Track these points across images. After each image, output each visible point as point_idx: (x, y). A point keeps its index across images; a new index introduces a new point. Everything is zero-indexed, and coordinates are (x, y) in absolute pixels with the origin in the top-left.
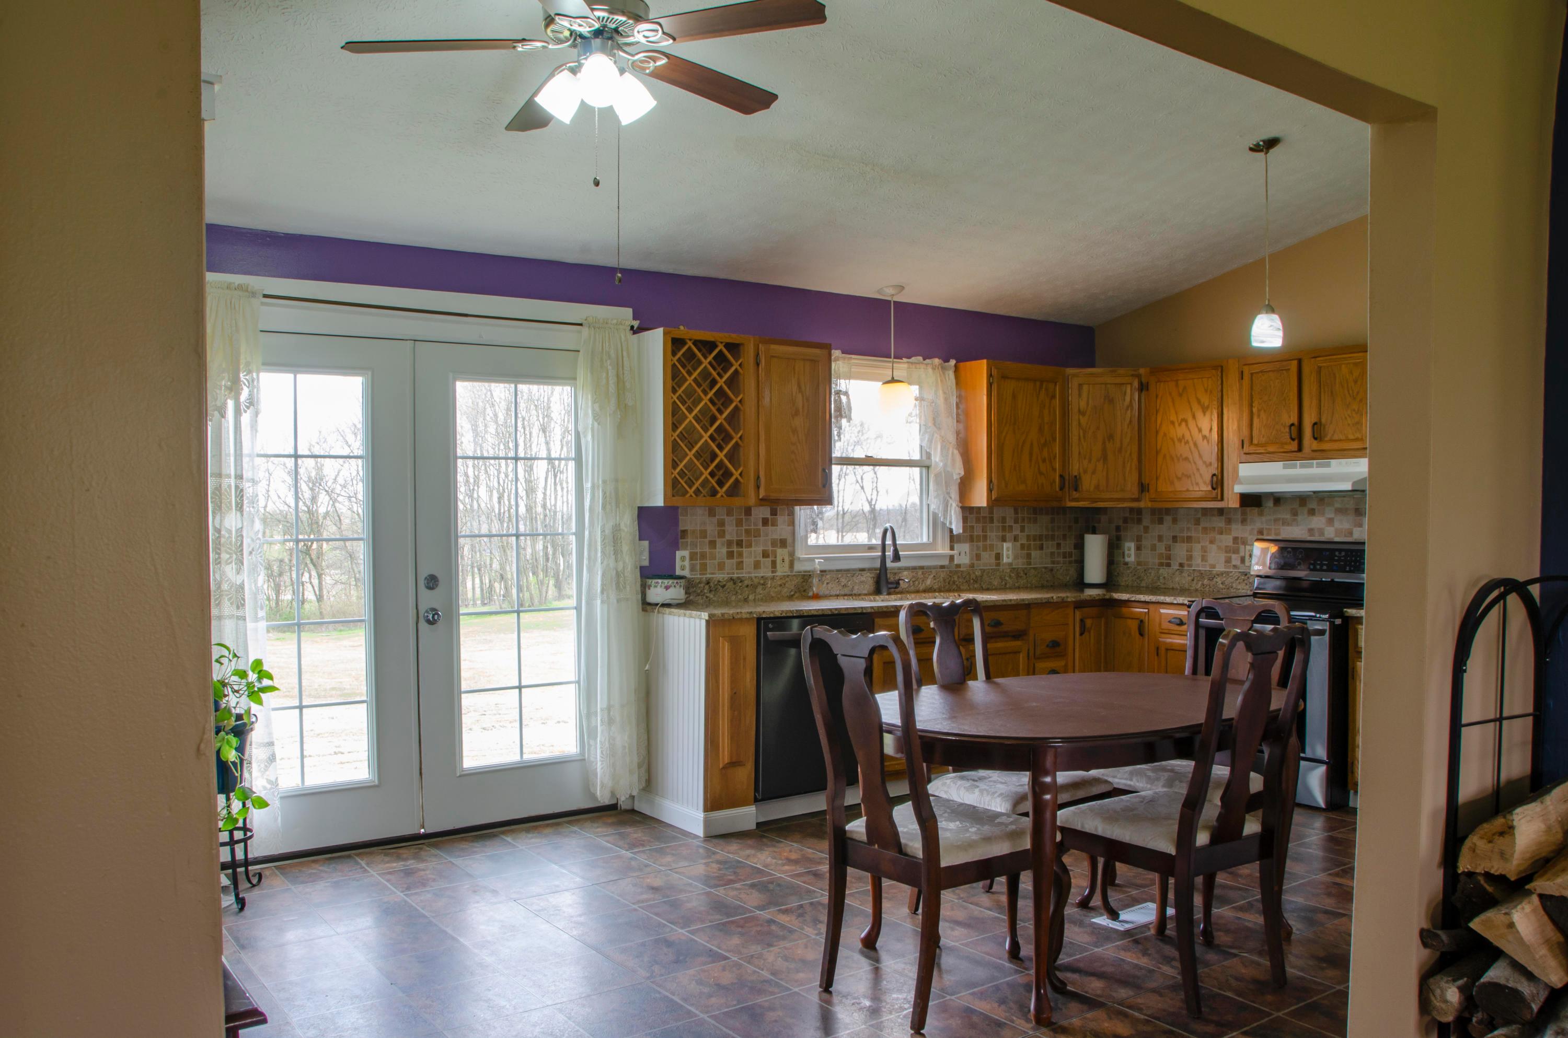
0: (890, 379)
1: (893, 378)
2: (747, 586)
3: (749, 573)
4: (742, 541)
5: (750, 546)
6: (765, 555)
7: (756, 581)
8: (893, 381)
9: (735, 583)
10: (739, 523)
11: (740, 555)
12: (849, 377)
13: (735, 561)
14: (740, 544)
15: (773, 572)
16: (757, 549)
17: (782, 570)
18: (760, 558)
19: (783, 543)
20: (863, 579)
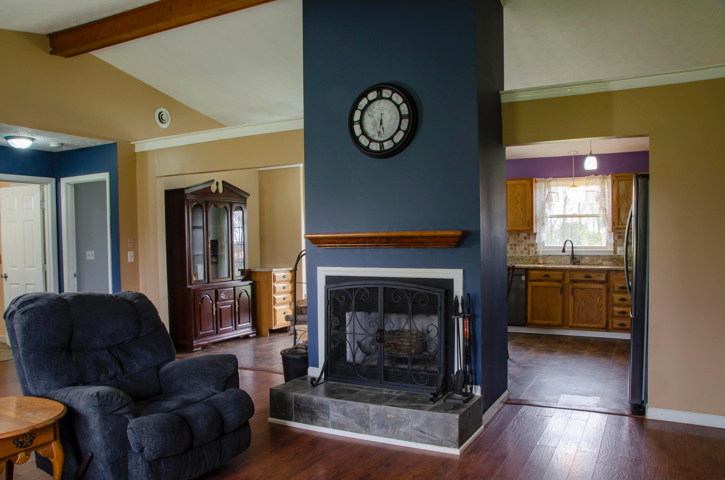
0: (573, 185)
1: (574, 185)
2: (516, 259)
3: (519, 255)
4: (516, 244)
5: (519, 246)
6: (525, 249)
7: (519, 257)
8: (574, 186)
9: (511, 258)
10: (515, 238)
11: (515, 249)
12: (558, 186)
13: (513, 251)
14: (515, 245)
15: (528, 255)
16: (522, 247)
17: (532, 254)
18: (523, 250)
19: (533, 245)
20: (566, 259)
